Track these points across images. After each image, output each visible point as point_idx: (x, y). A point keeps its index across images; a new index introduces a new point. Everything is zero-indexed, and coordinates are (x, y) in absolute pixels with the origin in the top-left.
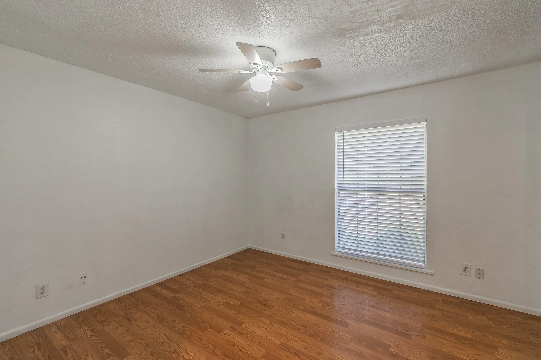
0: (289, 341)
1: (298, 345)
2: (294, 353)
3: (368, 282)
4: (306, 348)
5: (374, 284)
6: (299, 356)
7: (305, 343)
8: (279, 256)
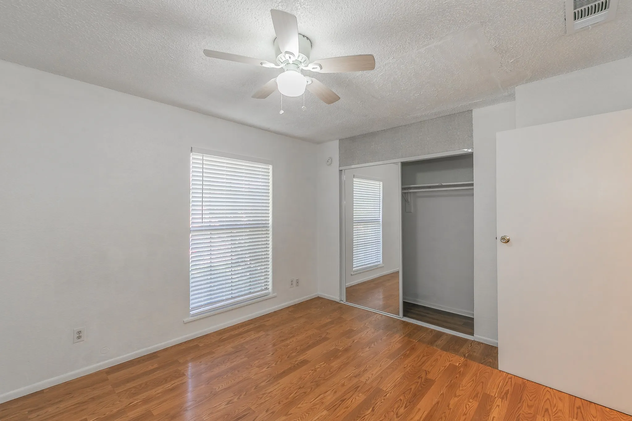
0: (323, 403)
1: (329, 397)
2: (341, 402)
3: (246, 328)
4: (335, 392)
5: (252, 326)
6: (345, 399)
7: (328, 391)
8: (67, 384)
